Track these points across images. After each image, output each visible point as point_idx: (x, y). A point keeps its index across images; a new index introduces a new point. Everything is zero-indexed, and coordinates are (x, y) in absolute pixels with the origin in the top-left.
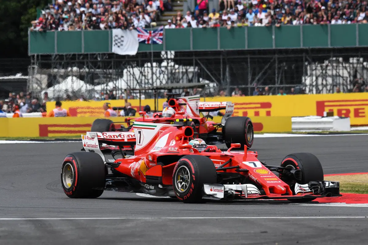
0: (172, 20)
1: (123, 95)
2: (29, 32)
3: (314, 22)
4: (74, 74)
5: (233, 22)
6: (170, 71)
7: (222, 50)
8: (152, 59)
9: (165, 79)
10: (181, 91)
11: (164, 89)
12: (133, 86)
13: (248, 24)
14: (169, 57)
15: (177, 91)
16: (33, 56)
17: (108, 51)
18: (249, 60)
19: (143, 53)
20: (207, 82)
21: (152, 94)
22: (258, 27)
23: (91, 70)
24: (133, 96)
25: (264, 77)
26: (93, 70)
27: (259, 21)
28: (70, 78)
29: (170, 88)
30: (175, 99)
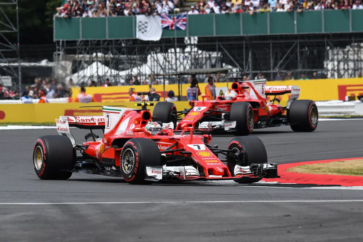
0: (195, 7)
1: (147, 81)
2: (54, 19)
3: (335, 7)
4: (99, 59)
5: (255, 8)
6: (193, 57)
7: (245, 35)
8: (176, 44)
9: (188, 64)
10: (205, 76)
11: (188, 74)
12: (157, 71)
13: (270, 9)
14: (192, 42)
15: (201, 76)
16: (59, 42)
17: (132, 37)
18: (271, 45)
19: (166, 39)
20: (230, 67)
21: (176, 79)
22: (280, 13)
23: (115, 56)
24: (158, 82)
25: (287, 63)
26: (117, 56)
27: (281, 6)
28: (94, 64)
29: (194, 73)
30: (238, 83)
